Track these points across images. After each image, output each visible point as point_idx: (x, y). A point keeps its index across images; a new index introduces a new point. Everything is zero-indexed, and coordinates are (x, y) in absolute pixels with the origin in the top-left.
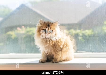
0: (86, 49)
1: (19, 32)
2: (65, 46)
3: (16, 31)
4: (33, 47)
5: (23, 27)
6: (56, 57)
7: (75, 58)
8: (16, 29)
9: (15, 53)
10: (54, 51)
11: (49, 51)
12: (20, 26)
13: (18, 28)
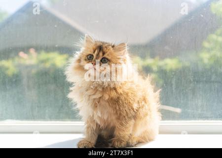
0: (189, 111)
1: (22, 62)
2: (143, 103)
3: (17, 61)
4: (62, 106)
5: (32, 51)
6: (121, 133)
7: (161, 133)
8: (17, 54)
9: (17, 119)
10: (118, 119)
11: (105, 117)
12: (26, 50)
13: (21, 54)
